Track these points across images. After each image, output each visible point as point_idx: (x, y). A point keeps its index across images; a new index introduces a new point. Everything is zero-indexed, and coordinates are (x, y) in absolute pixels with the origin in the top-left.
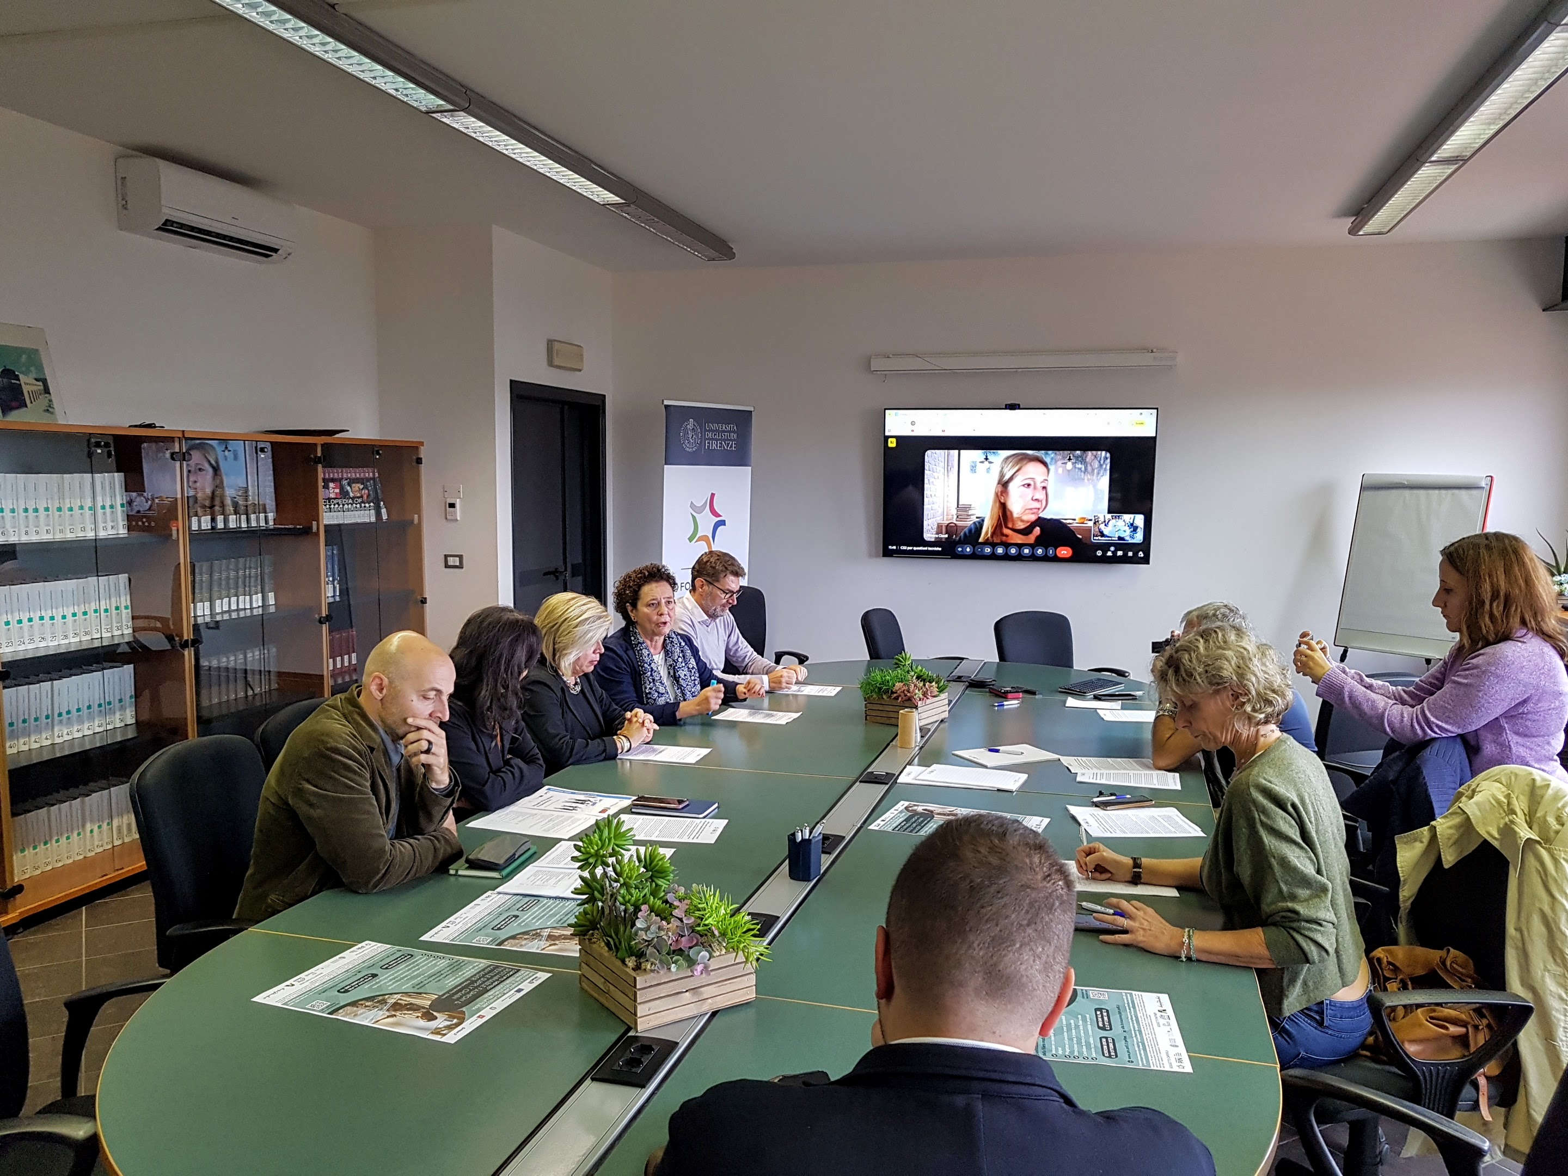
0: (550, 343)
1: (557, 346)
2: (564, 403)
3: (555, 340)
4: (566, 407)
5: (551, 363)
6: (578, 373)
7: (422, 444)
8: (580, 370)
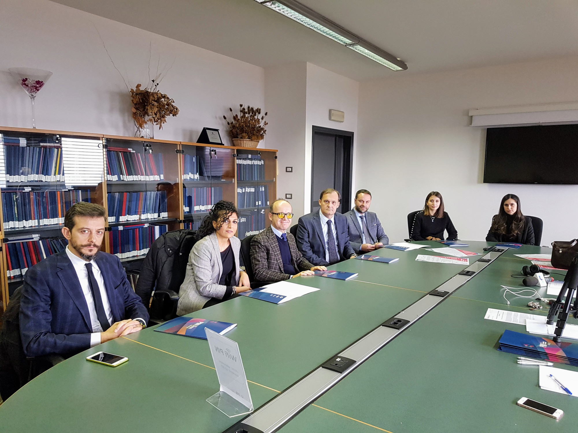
0: (330, 111)
1: (333, 112)
2: (336, 136)
3: (332, 110)
4: (337, 138)
5: (330, 119)
6: (342, 123)
7: (277, 151)
8: (343, 122)
